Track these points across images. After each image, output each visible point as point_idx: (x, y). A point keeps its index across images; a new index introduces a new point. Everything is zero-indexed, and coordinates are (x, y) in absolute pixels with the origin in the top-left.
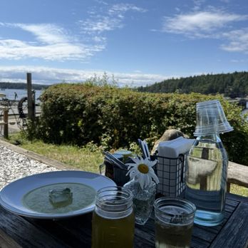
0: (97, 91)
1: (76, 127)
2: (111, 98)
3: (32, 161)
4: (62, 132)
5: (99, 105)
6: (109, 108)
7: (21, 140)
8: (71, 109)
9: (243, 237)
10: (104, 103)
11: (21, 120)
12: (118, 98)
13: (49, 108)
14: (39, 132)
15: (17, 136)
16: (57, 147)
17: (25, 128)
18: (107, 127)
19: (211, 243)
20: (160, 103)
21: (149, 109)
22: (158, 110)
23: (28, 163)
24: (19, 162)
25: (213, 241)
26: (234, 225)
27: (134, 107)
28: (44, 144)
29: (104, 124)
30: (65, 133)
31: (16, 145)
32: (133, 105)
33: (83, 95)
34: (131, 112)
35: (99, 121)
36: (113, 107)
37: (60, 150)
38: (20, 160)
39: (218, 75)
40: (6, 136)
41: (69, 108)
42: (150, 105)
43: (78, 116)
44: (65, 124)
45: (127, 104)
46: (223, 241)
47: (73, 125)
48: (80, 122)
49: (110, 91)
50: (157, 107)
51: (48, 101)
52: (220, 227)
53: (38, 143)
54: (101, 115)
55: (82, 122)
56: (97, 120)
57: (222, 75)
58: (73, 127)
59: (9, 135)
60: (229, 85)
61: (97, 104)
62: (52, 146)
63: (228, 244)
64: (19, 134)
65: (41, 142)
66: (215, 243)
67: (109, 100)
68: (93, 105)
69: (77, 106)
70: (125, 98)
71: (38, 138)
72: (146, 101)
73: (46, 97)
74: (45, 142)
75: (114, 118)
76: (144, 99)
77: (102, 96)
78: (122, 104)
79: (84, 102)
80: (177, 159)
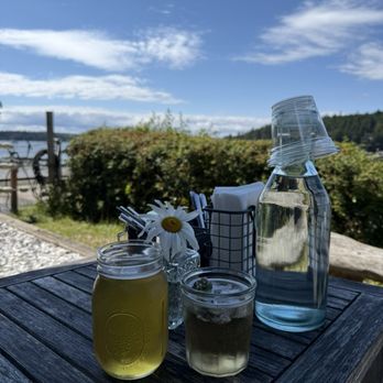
0: (155, 139)
1: (122, 194)
2: (177, 148)
3: (43, 245)
4: (101, 204)
5: (158, 160)
6: (173, 163)
7: (37, 216)
8: (115, 167)
9: (356, 350)
10: (165, 157)
11: (38, 186)
12: (187, 148)
13: (79, 165)
14: (66, 203)
15: (31, 210)
16: (92, 226)
17: (45, 198)
18: (170, 194)
19: (293, 361)
20: (253, 154)
21: (235, 165)
22: (251, 166)
23: (36, 247)
24: (23, 246)
25: (298, 357)
26: (343, 330)
27: (213, 162)
28: (73, 223)
29: (165, 190)
30: (105, 204)
31: (30, 223)
32: (211, 158)
33: (132, 145)
34: (208, 169)
35: (157, 186)
36: (179, 162)
37: (97, 230)
38: (26, 242)
39: (351, 117)
40: (15, 210)
41: (111, 165)
42: (238, 159)
43: (125, 178)
44: (104, 190)
45: (202, 158)
46: (316, 358)
47: (117, 191)
48: (128, 187)
49: (175, 138)
50: (250, 161)
51: (79, 156)
52: (317, 334)
53: (64, 220)
54: (161, 175)
55: (132, 188)
56: (154, 184)
57: (356, 116)
58: (117, 195)
59: (19, 208)
60: (368, 131)
61: (155, 158)
62: (84, 225)
63: (326, 362)
64: (35, 207)
65: (68, 220)
66: (301, 360)
67: (174, 151)
68: (148, 160)
69: (124, 162)
70: (198, 147)
71: (64, 214)
72: (231, 152)
73: (75, 150)
74: (75, 219)
75: (181, 180)
76: (228, 148)
77: (163, 146)
78: (193, 157)
79: (134, 155)
80: (243, 213)
